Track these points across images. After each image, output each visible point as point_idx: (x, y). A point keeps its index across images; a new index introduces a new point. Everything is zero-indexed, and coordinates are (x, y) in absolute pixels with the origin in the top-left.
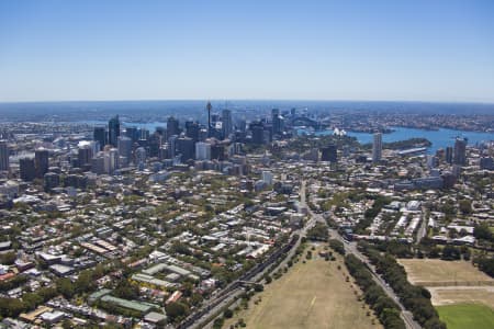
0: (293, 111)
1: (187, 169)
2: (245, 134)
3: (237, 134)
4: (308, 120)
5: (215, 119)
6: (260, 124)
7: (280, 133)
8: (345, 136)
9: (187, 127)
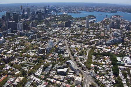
0: (49, 6)
1: (13, 35)
2: (35, 16)
3: (32, 16)
4: (54, 9)
5: (24, 10)
6: (40, 13)
7: (47, 15)
8: (67, 15)
9: (14, 15)
